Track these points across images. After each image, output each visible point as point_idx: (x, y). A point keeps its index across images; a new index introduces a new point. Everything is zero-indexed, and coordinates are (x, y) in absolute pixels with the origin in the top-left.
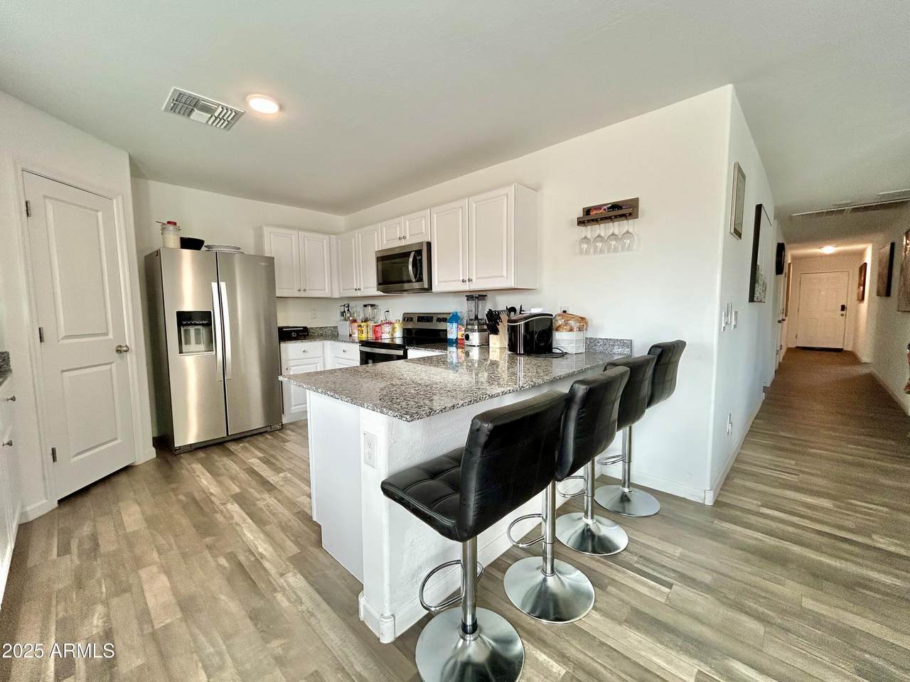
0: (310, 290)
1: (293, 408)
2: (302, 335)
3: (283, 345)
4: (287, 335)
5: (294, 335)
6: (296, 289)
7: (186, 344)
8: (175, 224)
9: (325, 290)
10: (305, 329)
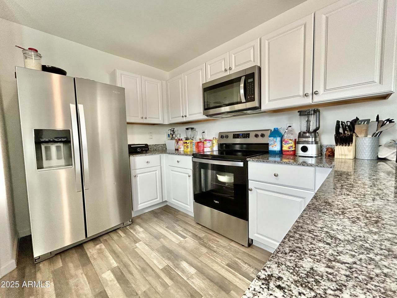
0: (149, 118)
1: (140, 206)
2: (144, 150)
3: (132, 158)
4: (134, 150)
5: (138, 150)
6: (140, 117)
7: (47, 159)
8: (36, 51)
9: (159, 118)
10: (147, 146)
